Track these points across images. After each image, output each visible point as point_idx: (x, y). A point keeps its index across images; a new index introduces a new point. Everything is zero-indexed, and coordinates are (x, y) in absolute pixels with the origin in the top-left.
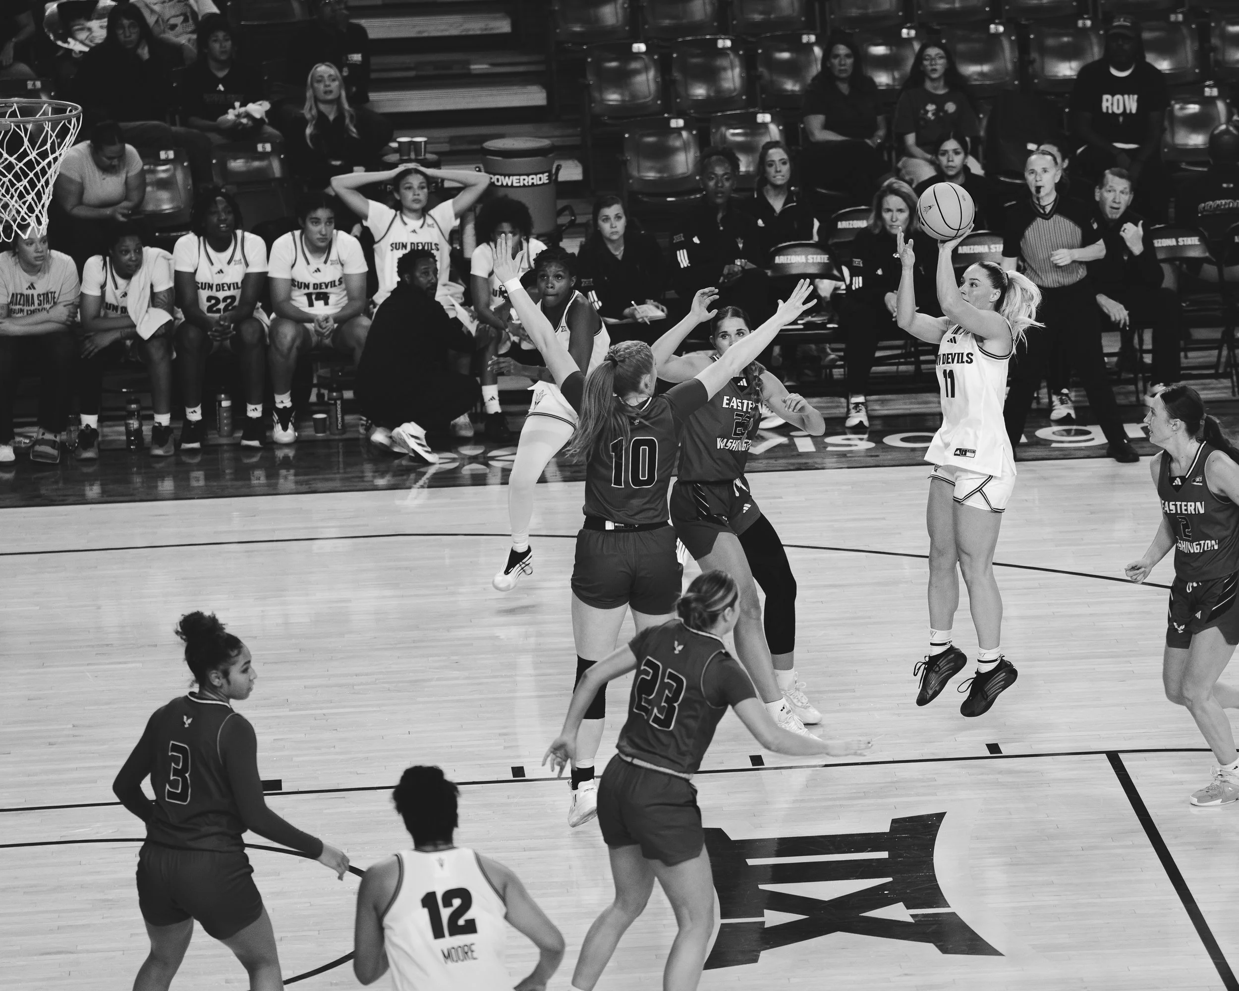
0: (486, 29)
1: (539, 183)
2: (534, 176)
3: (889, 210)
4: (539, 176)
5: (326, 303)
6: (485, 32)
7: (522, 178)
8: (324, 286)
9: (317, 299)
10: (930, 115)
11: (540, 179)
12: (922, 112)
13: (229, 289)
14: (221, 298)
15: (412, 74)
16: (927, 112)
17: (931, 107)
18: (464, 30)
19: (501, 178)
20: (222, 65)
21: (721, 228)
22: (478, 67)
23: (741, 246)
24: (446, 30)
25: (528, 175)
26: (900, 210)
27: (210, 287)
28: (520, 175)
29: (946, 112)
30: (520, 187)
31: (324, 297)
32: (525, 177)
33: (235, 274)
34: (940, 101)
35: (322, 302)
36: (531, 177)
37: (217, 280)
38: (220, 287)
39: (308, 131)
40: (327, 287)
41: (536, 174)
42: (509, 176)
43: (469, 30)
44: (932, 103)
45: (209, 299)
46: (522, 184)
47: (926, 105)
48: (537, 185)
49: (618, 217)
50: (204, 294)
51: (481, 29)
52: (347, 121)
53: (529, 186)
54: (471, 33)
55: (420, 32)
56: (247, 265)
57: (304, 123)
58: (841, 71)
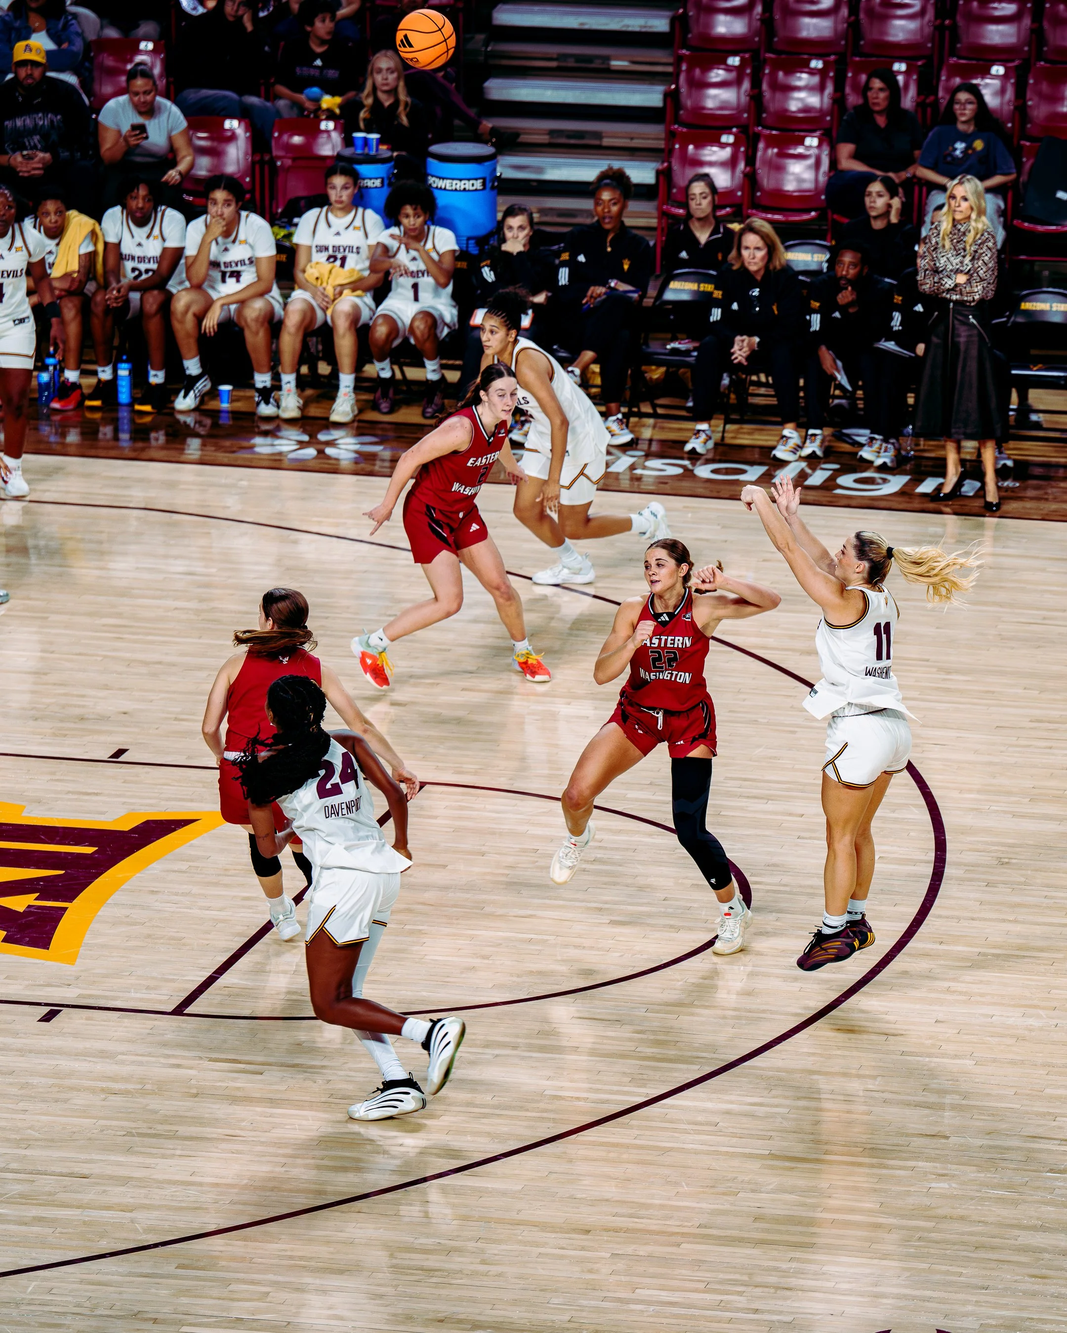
0: (645, 27)
1: (471, 188)
2: (466, 182)
3: (747, 248)
4: (471, 182)
5: (238, 281)
6: (644, 30)
7: (455, 182)
8: (233, 265)
9: (231, 276)
10: (958, 153)
11: (473, 185)
12: (951, 148)
13: (149, 261)
14: (143, 270)
15: (554, 64)
16: (955, 149)
17: (960, 146)
18: (624, 26)
19: (437, 180)
20: (322, 42)
21: (609, 249)
22: (616, 64)
23: (626, 267)
24: (607, 24)
25: (461, 180)
26: (758, 248)
27: (133, 258)
28: (453, 179)
29: (974, 150)
30: (452, 190)
31: (237, 275)
32: (458, 182)
33: (153, 248)
34: (968, 139)
35: (234, 280)
36: (463, 182)
37: (138, 252)
38: (141, 259)
39: (362, 115)
40: (237, 265)
41: (469, 180)
42: (443, 179)
43: (628, 26)
44: (962, 141)
45: (134, 270)
46: (454, 188)
47: (955, 142)
48: (469, 191)
49: (521, 228)
50: (129, 265)
51: (641, 27)
52: (401, 108)
53: (460, 191)
54: (630, 29)
55: (582, 24)
56: (164, 240)
57: (361, 106)
58: (875, 104)
